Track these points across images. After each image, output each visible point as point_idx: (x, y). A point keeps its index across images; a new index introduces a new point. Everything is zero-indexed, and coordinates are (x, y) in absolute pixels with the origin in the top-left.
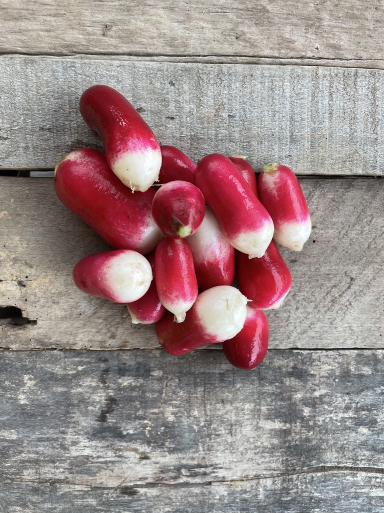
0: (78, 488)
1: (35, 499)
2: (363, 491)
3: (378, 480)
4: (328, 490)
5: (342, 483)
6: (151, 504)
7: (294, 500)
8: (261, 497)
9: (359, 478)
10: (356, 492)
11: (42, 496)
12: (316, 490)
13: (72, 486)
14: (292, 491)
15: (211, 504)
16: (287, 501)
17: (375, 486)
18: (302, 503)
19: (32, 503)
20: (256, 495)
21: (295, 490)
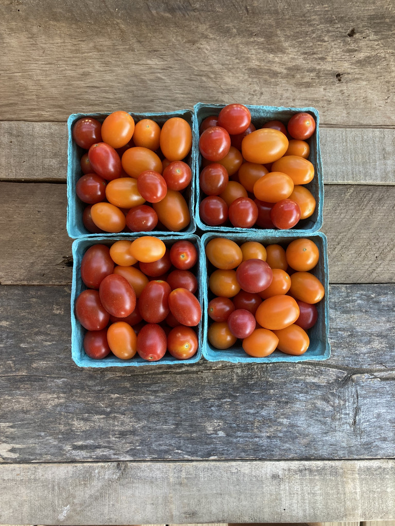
0: (118, 374)
1: (90, 383)
2: (301, 378)
3: (310, 370)
4: (278, 376)
5: (287, 371)
6: (164, 386)
7: (256, 383)
8: (235, 381)
9: (297, 369)
10: (296, 379)
11: (95, 381)
12: (270, 376)
13: (114, 373)
14: (254, 377)
15: (204, 386)
16: (252, 384)
17: (308, 374)
18: (262, 386)
19: (88, 386)
20: (232, 380)
21: (256, 376)
